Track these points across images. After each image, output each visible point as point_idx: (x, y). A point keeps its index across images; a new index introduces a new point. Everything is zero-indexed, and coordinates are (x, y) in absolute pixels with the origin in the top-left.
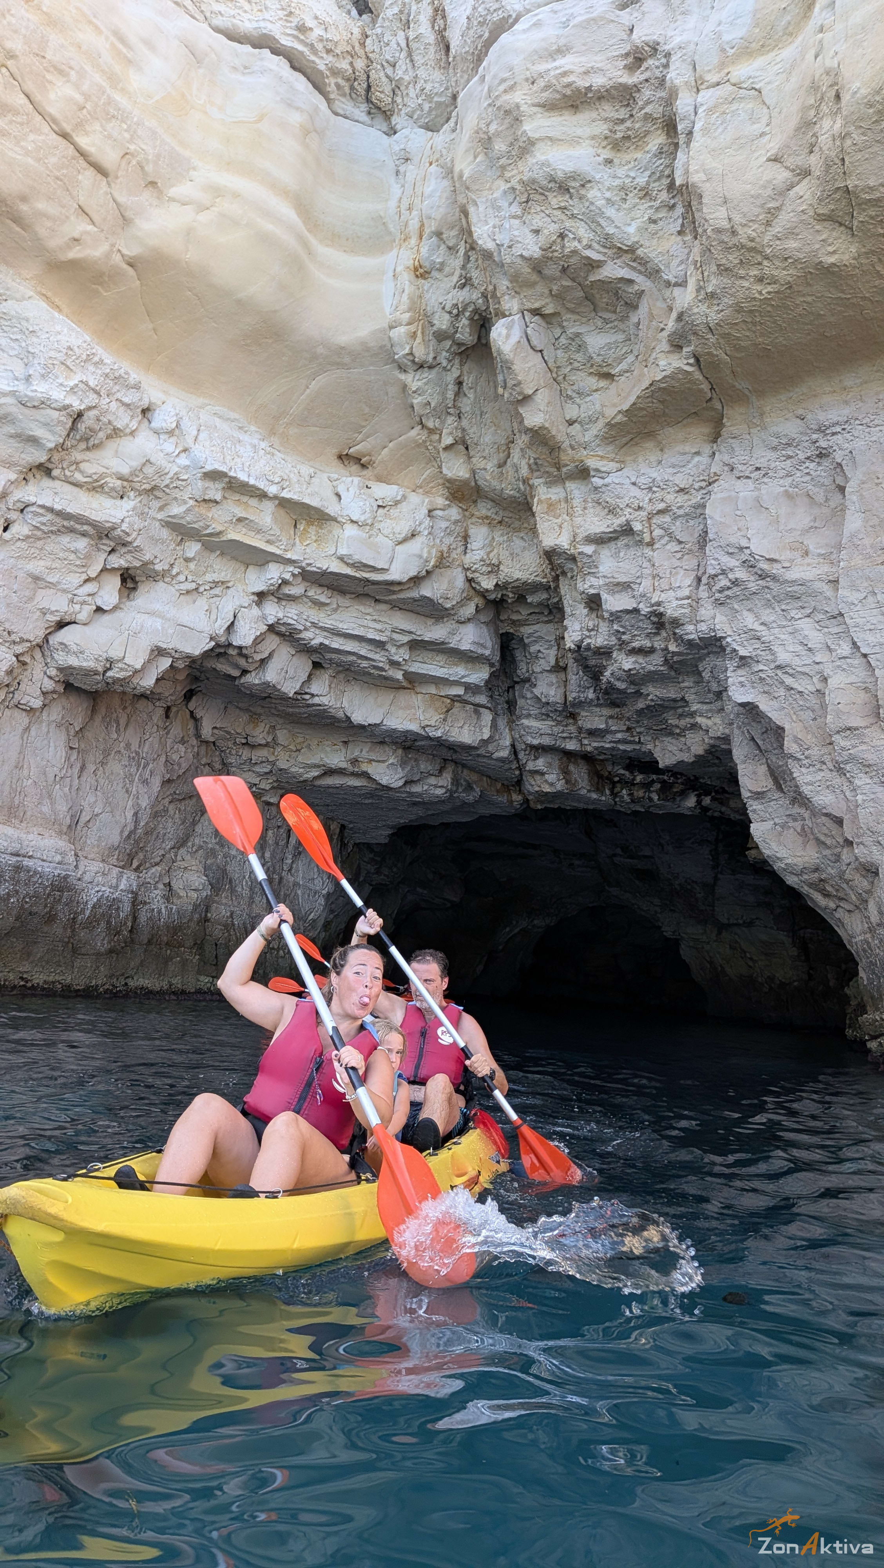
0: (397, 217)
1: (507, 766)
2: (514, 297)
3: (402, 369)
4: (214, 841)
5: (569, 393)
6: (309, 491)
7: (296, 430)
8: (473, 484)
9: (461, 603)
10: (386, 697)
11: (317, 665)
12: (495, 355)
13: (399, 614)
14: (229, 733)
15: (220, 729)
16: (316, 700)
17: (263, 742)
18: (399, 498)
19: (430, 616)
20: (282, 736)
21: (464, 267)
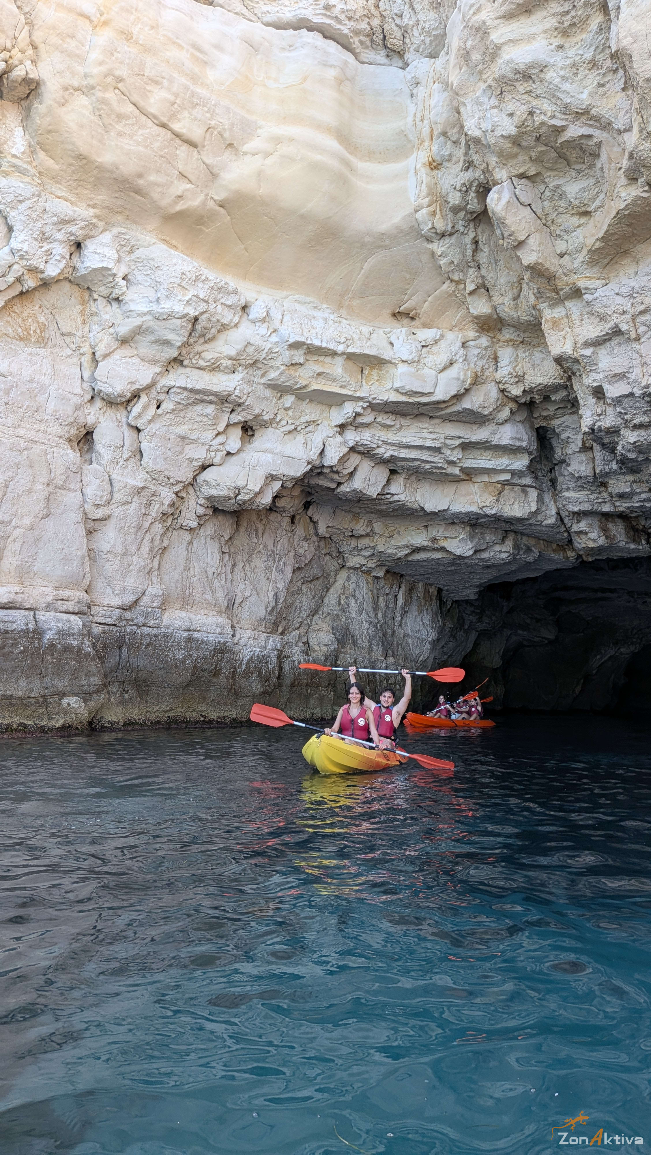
0: (414, 128)
1: (556, 531)
2: (502, 168)
3: (429, 240)
4: (338, 608)
5: (558, 233)
6: (368, 344)
7: (358, 301)
8: (495, 316)
9: (498, 409)
10: (450, 489)
11: (393, 472)
12: (491, 215)
13: (449, 425)
14: (339, 529)
15: (332, 527)
16: (396, 498)
17: (364, 533)
18: (438, 337)
19: (474, 423)
20: (378, 527)
21: (466, 154)
